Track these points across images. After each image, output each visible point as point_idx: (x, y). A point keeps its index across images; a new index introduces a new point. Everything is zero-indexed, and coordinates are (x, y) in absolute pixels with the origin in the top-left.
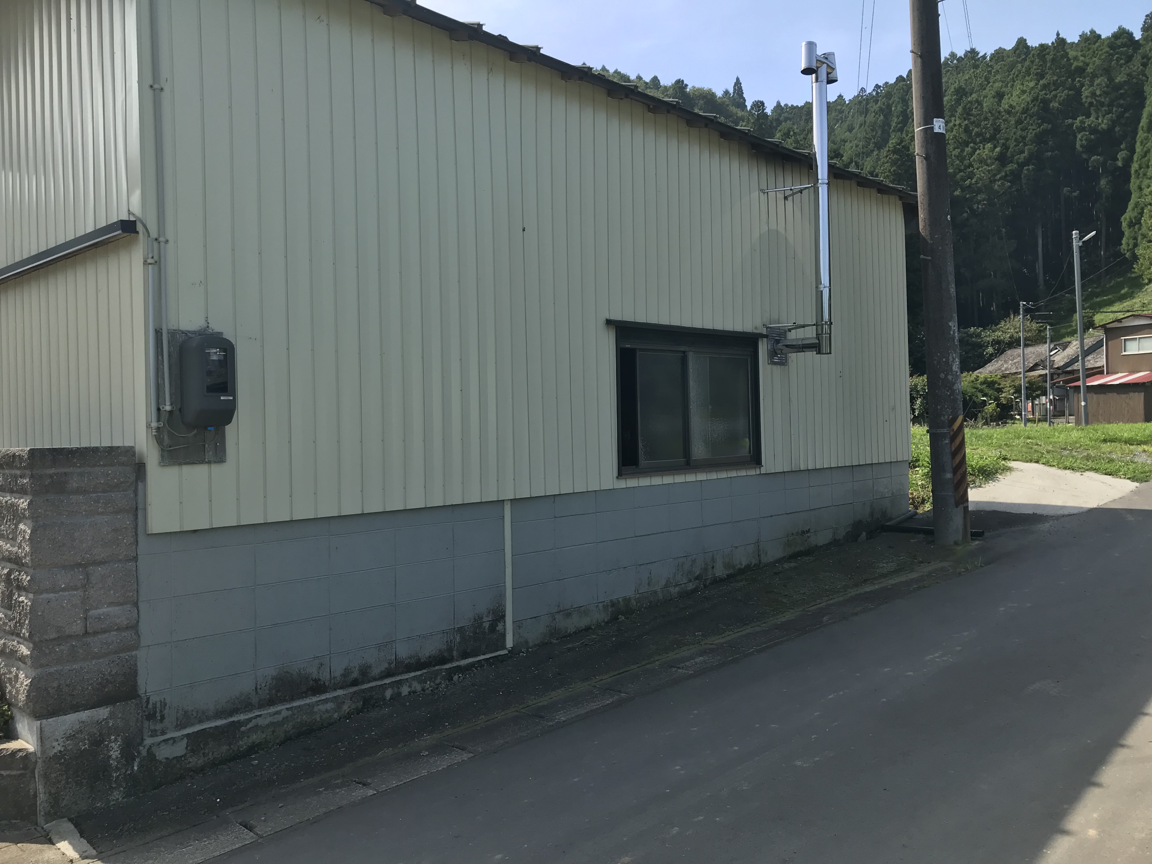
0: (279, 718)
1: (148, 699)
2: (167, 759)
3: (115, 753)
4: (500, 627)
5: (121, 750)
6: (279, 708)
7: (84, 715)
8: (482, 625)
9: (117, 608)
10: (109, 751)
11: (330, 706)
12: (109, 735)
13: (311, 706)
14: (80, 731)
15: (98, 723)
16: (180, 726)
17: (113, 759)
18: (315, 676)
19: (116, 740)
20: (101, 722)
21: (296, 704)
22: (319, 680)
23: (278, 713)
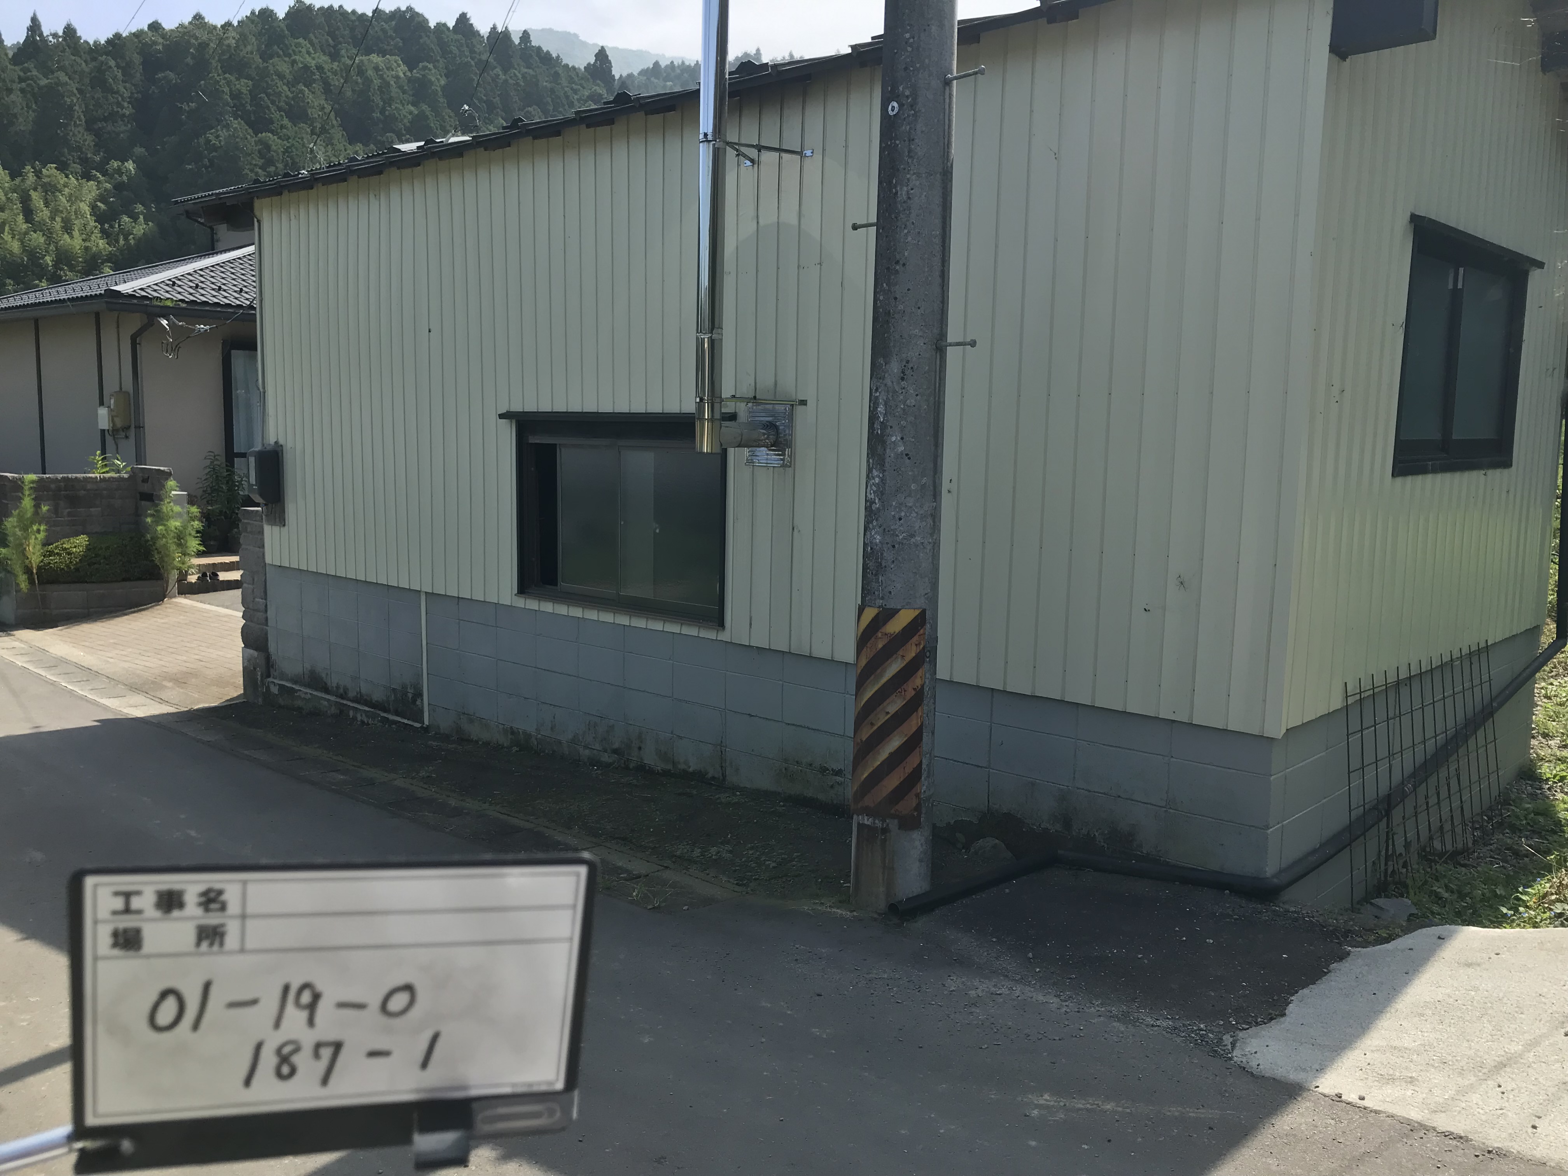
2: (273, 692)
3: (259, 677)
4: (418, 702)
7: (252, 652)
8: (409, 694)
9: (261, 600)
12: (258, 667)
16: (279, 678)
17: (259, 681)
19: (259, 671)
20: (256, 658)
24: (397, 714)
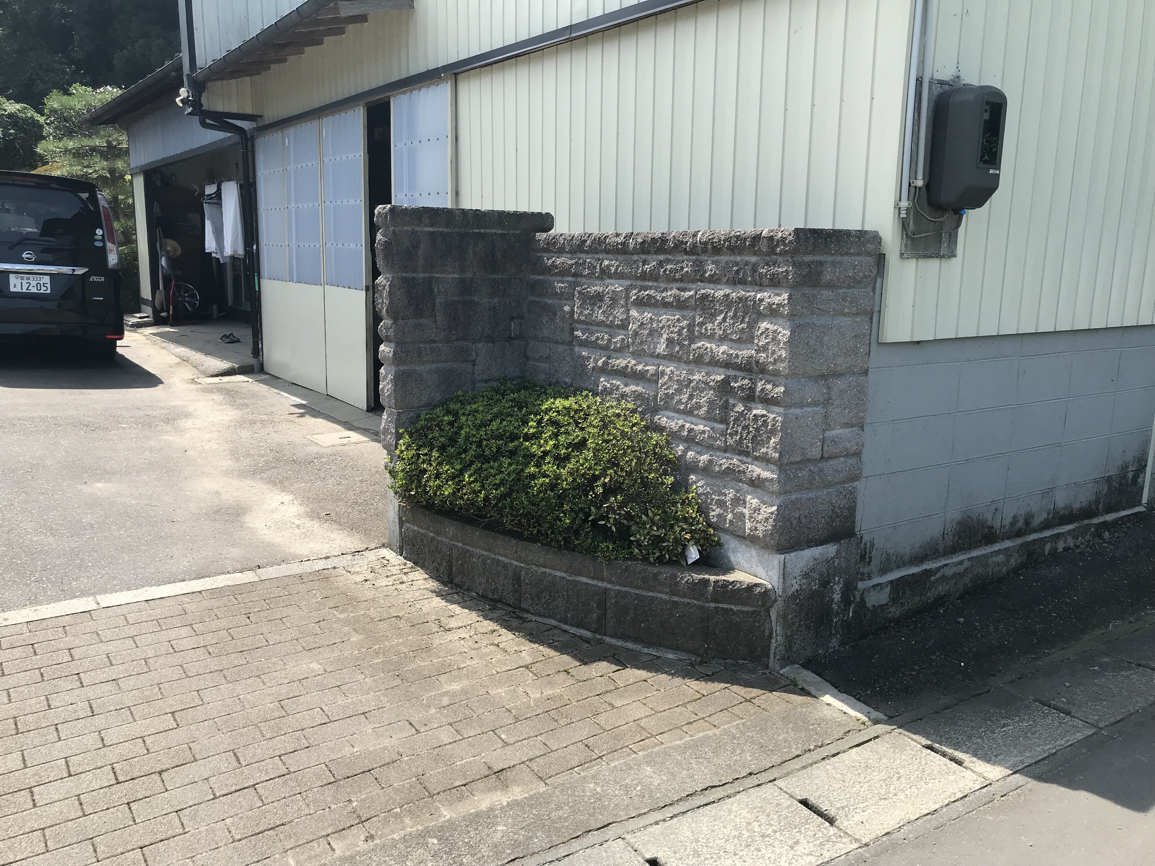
0: (961, 569)
1: (862, 537)
2: (874, 606)
3: (837, 597)
4: (1140, 480)
5: (842, 593)
6: (962, 557)
7: (816, 552)
8: (1126, 475)
9: (847, 430)
10: (833, 593)
11: (1001, 558)
12: (834, 576)
13: (986, 556)
14: (813, 570)
15: (827, 561)
16: (883, 571)
17: (835, 603)
18: (989, 523)
19: (839, 582)
20: (830, 561)
21: (975, 553)
22: (993, 527)
23: (961, 563)
24: (1109, 510)
